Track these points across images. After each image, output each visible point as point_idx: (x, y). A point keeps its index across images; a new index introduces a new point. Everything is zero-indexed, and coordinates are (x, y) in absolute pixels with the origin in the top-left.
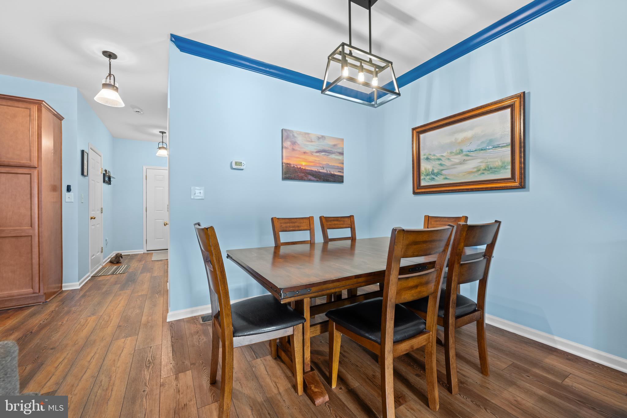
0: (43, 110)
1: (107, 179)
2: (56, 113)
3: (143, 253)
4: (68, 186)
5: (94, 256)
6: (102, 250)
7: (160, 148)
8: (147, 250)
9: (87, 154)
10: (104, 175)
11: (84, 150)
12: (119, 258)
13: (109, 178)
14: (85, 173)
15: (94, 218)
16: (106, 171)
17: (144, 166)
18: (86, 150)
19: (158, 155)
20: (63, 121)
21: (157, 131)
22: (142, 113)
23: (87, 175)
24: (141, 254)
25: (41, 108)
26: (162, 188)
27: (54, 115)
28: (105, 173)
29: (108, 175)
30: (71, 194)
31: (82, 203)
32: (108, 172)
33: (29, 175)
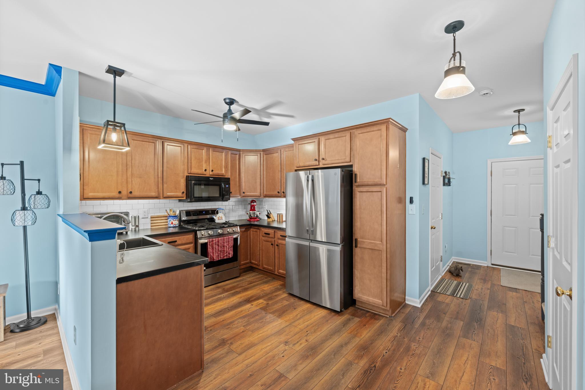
0: (391, 126)
1: (446, 181)
2: (401, 126)
3: (486, 265)
4: (411, 197)
5: (434, 267)
6: (442, 259)
7: (514, 134)
8: (492, 263)
9: (427, 161)
10: (444, 178)
11: (425, 158)
12: (459, 270)
13: (449, 179)
14: (426, 182)
15: (434, 228)
16: (446, 173)
17: (488, 160)
18: (427, 157)
19: (511, 143)
20: (407, 133)
21: (510, 112)
22: (492, 93)
23: (428, 183)
24: (484, 267)
25: (389, 125)
26: (515, 185)
27: (400, 129)
28: (444, 175)
29: (447, 177)
30: (413, 205)
31: (423, 214)
32: (447, 173)
33: (380, 193)
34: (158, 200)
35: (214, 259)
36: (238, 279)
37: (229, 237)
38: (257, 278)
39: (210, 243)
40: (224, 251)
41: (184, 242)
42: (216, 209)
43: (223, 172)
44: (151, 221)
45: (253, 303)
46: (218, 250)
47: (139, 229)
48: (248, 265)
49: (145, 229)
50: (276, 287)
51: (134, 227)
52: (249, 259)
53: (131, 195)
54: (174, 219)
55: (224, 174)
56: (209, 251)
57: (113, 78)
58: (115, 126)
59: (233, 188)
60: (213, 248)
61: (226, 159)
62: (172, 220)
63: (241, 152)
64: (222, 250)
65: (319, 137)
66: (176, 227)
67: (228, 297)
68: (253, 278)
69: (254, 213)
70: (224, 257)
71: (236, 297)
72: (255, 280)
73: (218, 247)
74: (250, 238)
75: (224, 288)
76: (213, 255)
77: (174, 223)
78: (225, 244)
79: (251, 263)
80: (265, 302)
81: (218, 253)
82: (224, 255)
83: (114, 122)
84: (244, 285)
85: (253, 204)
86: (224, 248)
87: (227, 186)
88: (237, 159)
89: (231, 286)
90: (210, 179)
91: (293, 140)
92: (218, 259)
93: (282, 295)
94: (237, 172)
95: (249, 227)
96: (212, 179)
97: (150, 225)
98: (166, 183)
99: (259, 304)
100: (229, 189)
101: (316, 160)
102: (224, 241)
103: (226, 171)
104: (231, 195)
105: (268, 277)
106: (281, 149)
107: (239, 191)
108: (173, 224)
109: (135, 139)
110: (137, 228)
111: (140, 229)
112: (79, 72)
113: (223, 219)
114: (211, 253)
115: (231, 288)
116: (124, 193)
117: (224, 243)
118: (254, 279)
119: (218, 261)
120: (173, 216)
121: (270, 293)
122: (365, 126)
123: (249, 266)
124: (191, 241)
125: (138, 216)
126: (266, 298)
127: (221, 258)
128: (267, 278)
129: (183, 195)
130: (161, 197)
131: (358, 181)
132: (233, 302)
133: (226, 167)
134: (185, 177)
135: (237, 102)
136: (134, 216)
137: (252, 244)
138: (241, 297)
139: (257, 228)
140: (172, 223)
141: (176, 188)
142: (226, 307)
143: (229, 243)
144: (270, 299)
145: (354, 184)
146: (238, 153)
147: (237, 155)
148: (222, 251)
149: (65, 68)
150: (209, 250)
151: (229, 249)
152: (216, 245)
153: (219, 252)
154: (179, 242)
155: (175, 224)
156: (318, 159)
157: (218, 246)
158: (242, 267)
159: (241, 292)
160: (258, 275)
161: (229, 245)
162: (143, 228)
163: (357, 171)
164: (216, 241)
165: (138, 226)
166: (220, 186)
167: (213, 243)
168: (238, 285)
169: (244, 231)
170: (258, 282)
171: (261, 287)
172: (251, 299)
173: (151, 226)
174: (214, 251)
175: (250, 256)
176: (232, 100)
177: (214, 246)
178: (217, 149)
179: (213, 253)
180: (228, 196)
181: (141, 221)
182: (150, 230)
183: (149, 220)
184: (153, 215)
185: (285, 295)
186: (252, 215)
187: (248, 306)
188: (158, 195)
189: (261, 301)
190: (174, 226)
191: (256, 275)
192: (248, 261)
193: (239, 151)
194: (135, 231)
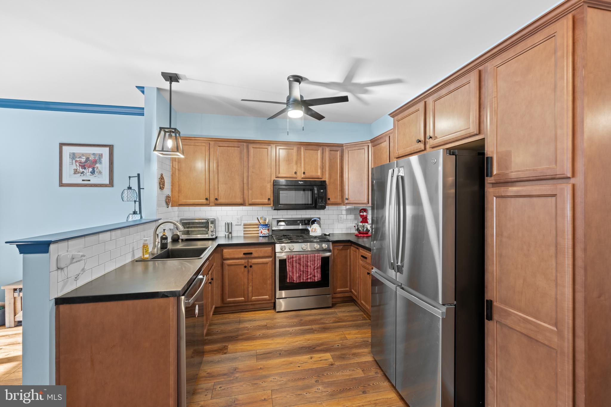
33: (554, 199)
34: (244, 207)
35: (293, 280)
36: (328, 311)
37: (315, 256)
38: (351, 316)
39: (290, 260)
40: (307, 272)
41: (261, 255)
42: (310, 219)
43: (319, 174)
44: (244, 228)
45: (314, 356)
46: (300, 269)
47: (231, 235)
48: (347, 295)
49: (238, 236)
50: (365, 339)
51: (228, 234)
52: (349, 287)
53: (216, 202)
54: (263, 228)
55: (320, 177)
56: (287, 270)
57: (169, 84)
58: (170, 132)
59: (332, 193)
60: (293, 267)
61: (322, 158)
62: (261, 229)
63: (344, 147)
64: (305, 270)
65: (425, 100)
66: (266, 236)
67: (296, 334)
68: (347, 314)
69: (364, 226)
70: (307, 279)
71: (303, 338)
72: (346, 318)
73: (300, 267)
74: (350, 259)
75: (302, 319)
76: (293, 275)
77: (263, 232)
78: (309, 263)
79: (351, 292)
80: (332, 360)
81: (299, 274)
82: (307, 276)
83: (170, 128)
84: (327, 322)
85: (362, 214)
86: (307, 268)
87: (322, 191)
88: (339, 156)
89: (311, 318)
90: (299, 182)
91: (392, 115)
92: (300, 280)
93: (364, 355)
94: (338, 173)
95: (350, 244)
96: (301, 183)
97: (243, 232)
98: (252, 189)
99: (321, 361)
100: (324, 195)
101: (420, 141)
102: (307, 259)
103: (323, 173)
104: (328, 202)
105: (368, 319)
106: (390, 135)
107: (341, 197)
108: (263, 234)
109: (221, 145)
110: (230, 235)
111: (233, 235)
112: (157, 88)
113: (316, 232)
114: (290, 273)
115: (309, 321)
116: (212, 199)
117: (307, 262)
118: (346, 316)
119: (299, 283)
120: (263, 225)
121: (349, 347)
122: (513, 44)
123: (349, 295)
124: (270, 254)
125: (231, 223)
126: (337, 353)
127: (304, 280)
128: (366, 319)
129: (269, 202)
130: (247, 204)
131: (495, 172)
132: (295, 344)
133: (323, 168)
134: (272, 181)
135: (306, 79)
136: (228, 223)
137: (352, 267)
138: (309, 340)
139: (356, 246)
140: (261, 232)
141: (262, 194)
142: (281, 348)
143: (314, 263)
144: (342, 357)
145: (489, 180)
146: (340, 149)
147: (338, 151)
148: (305, 272)
149: (147, 87)
150: (287, 268)
151: (314, 270)
152: (297, 264)
153: (301, 273)
154: (255, 255)
155: (264, 234)
156: (422, 139)
157: (300, 265)
158: (339, 295)
159: (315, 332)
160: (357, 311)
161: (314, 265)
162: (236, 235)
163: (493, 152)
164: (297, 258)
165: (231, 233)
166: (312, 190)
167: (293, 261)
168: (321, 319)
169: (342, 250)
170: (348, 323)
171: (345, 332)
172: (318, 348)
173: (244, 234)
174: (294, 270)
175: (350, 282)
176: (296, 78)
177: (294, 264)
178: (310, 147)
179: (293, 272)
180: (323, 203)
181: (235, 228)
182: (243, 238)
183: (242, 228)
184: (246, 222)
185: (369, 358)
186: (360, 229)
187: (305, 358)
188: (243, 202)
189: (328, 356)
190: (264, 235)
191: (354, 311)
192: (348, 289)
193: (341, 146)
194: (229, 237)
